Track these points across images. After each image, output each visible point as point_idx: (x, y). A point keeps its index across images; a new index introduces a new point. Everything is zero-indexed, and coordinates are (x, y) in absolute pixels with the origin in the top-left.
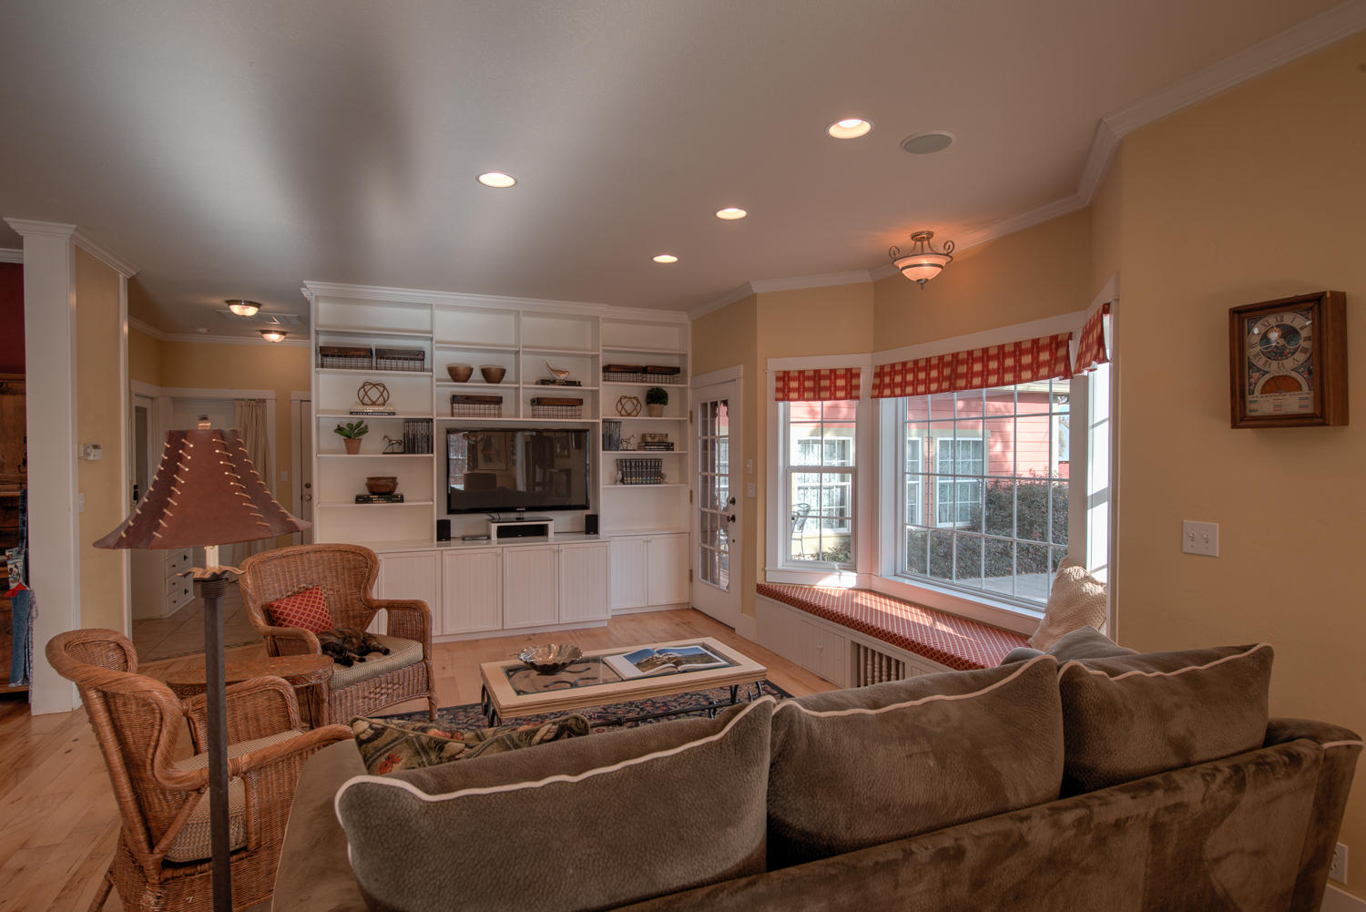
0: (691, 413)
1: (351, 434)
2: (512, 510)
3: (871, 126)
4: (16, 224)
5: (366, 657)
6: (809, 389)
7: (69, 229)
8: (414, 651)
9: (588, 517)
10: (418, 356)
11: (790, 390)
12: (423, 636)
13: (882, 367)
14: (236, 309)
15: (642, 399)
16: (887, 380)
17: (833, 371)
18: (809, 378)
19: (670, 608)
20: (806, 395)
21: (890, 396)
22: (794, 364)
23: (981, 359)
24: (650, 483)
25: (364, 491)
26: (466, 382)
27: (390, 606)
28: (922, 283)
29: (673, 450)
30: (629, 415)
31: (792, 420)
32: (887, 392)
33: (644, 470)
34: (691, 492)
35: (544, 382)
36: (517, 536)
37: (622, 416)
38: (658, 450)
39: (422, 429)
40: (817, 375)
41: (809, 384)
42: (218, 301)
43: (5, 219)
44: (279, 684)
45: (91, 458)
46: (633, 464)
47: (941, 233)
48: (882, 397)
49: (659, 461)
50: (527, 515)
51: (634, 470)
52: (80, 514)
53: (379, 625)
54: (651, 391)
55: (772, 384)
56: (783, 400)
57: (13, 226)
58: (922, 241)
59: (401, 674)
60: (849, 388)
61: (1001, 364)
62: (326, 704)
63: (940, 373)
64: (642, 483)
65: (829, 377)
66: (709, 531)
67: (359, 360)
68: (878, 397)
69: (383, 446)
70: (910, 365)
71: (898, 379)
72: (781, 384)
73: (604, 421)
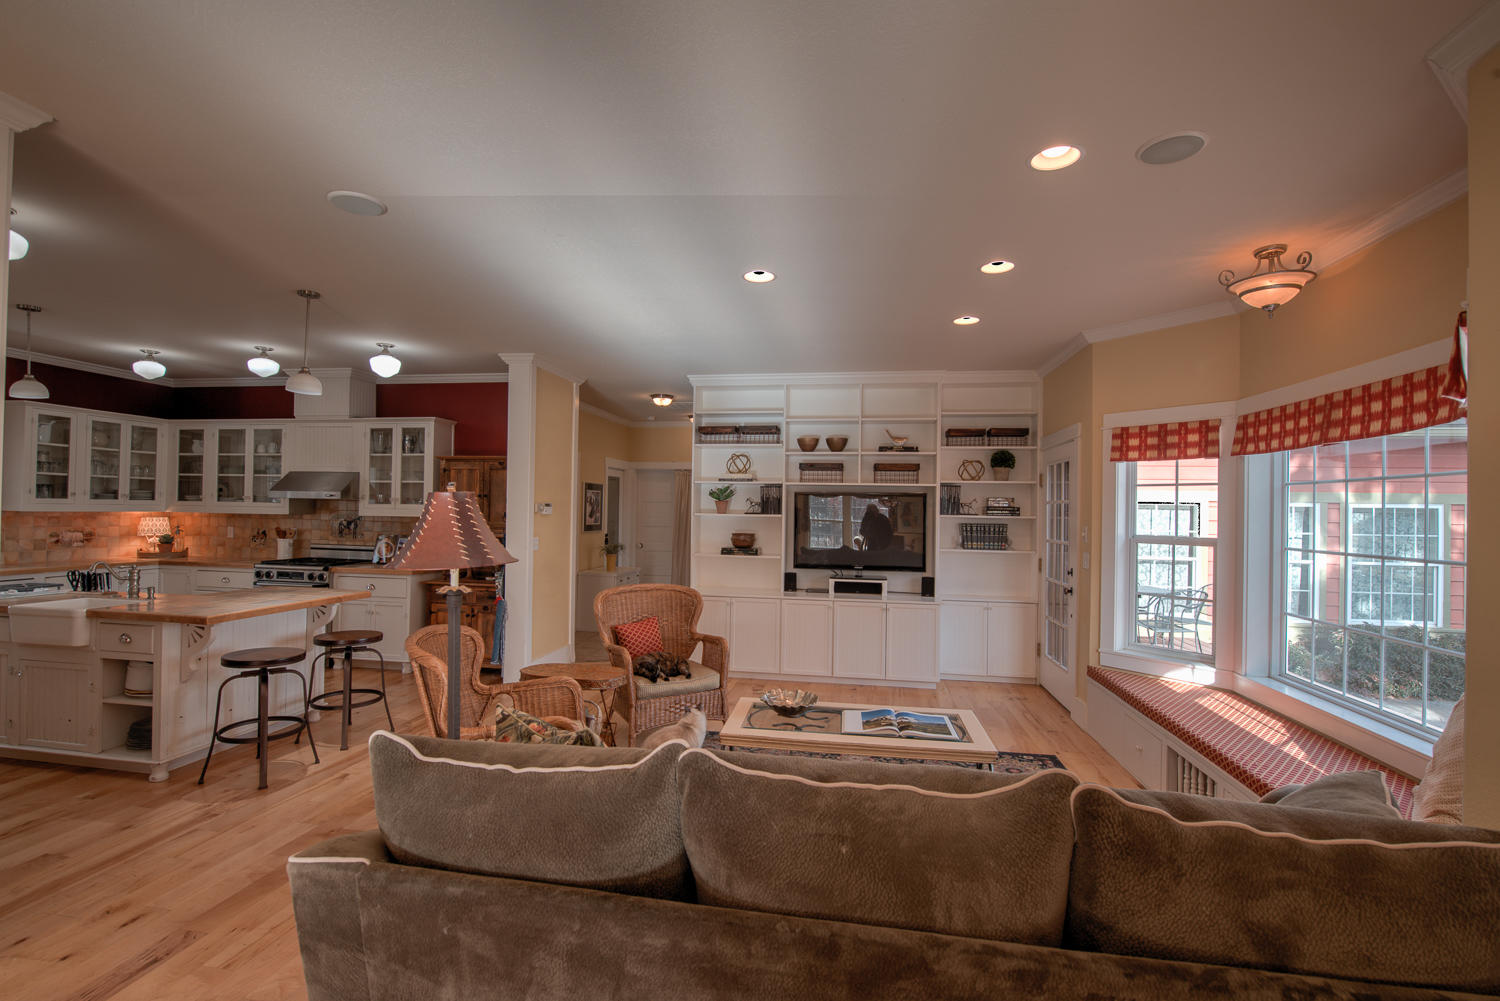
0: (1041, 476)
1: (722, 497)
2: (850, 568)
3: (1081, 153)
4: (505, 357)
5: (670, 678)
6: (1152, 447)
7: (530, 356)
8: (712, 679)
9: (924, 580)
10: (774, 430)
11: (1129, 448)
12: (721, 668)
13: (1246, 417)
14: (658, 401)
15: (987, 463)
16: (1251, 432)
17: (1183, 425)
18: (1152, 434)
19: (1014, 681)
20: (1148, 454)
21: (1254, 453)
22: (1133, 420)
23: (1361, 400)
24: (994, 549)
25: (729, 544)
26: (841, 450)
27: (706, 639)
28: (1270, 310)
29: (1019, 515)
30: (973, 479)
31: (1139, 482)
32: (1251, 447)
33: (987, 535)
34: (1040, 560)
35: (881, 449)
36: (854, 592)
37: (964, 480)
38: (1002, 514)
39: (773, 493)
40: (1163, 431)
41: (1152, 441)
42: (646, 396)
43: (500, 355)
44: (570, 683)
45: (544, 512)
46: (974, 529)
47: (1296, 243)
48: (1245, 454)
49: (1004, 526)
50: (866, 573)
51: (975, 534)
52: (535, 551)
53: (697, 656)
54: (996, 454)
55: (1108, 442)
56: (1120, 460)
57: (503, 359)
58: (1270, 259)
59: (699, 697)
60: (1203, 444)
61: (1387, 404)
62: (633, 709)
63: (1311, 420)
64: (984, 549)
65: (1177, 432)
66: (1061, 603)
67: (727, 436)
68: (1239, 454)
69: (746, 507)
70: (1276, 413)
71: (1263, 431)
72: (1118, 443)
73: (942, 485)
